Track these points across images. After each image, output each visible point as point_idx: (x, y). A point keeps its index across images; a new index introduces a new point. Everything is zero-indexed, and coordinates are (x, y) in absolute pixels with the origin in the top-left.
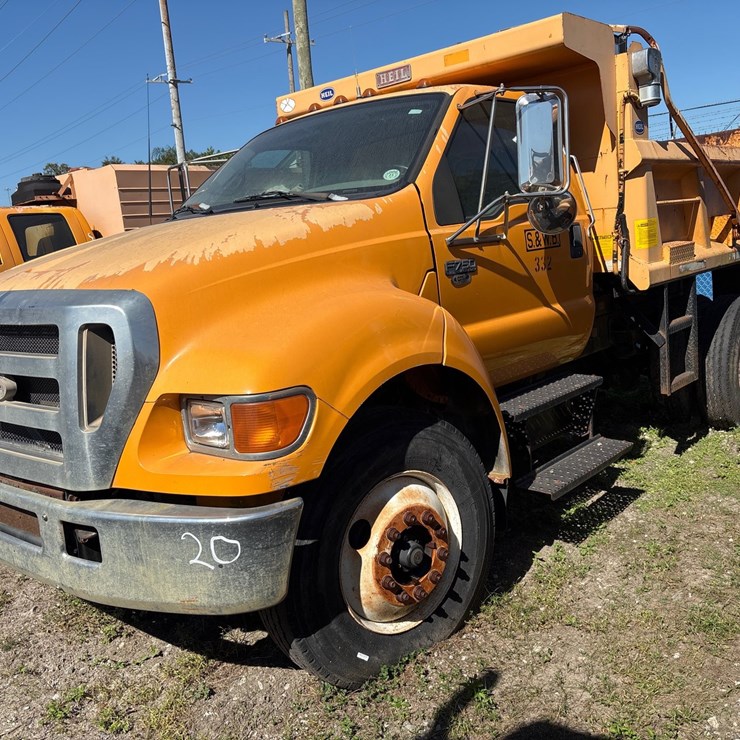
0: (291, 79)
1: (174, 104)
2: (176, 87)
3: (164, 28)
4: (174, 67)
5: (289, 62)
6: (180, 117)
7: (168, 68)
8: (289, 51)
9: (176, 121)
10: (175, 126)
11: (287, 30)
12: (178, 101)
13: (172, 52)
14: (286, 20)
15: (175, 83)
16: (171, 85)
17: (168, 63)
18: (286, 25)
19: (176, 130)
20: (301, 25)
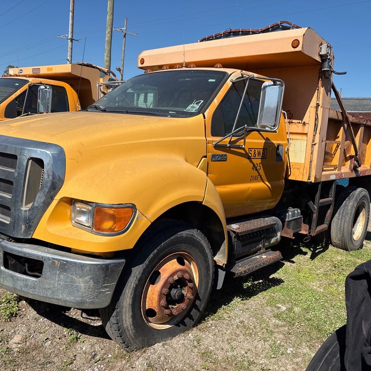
1: (69, 50)
2: (72, 42)
3: (70, 14)
4: (72, 32)
5: (124, 41)
6: (71, 56)
7: (70, 32)
8: (125, 36)
9: (69, 58)
10: (68, 60)
11: (125, 27)
12: (72, 49)
13: (73, 25)
14: (125, 22)
15: (72, 40)
16: (69, 41)
17: (70, 30)
18: (125, 24)
19: (68, 62)
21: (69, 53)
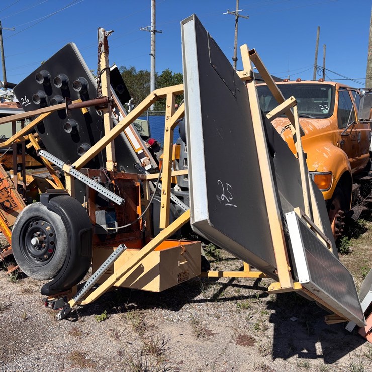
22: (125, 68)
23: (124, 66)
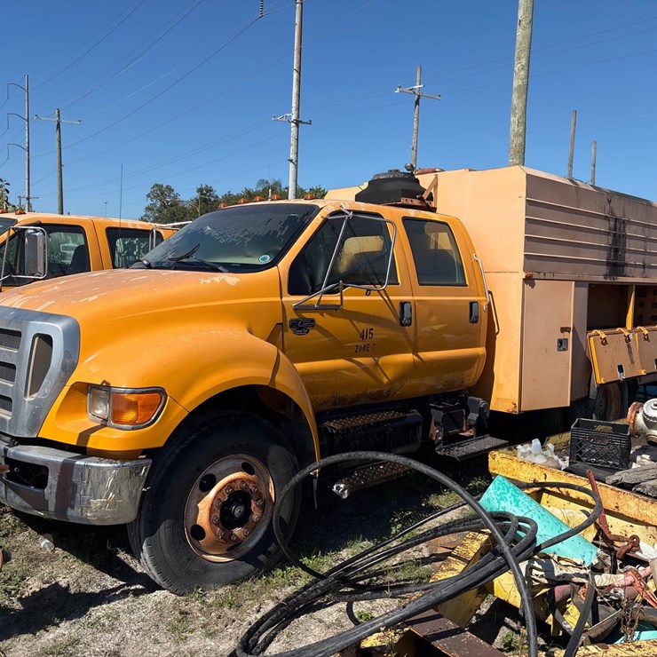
0: (415, 127)
1: (293, 142)
2: (297, 126)
3: (295, 75)
4: (298, 109)
5: (416, 112)
6: (297, 153)
7: (293, 109)
8: (417, 102)
9: (292, 157)
10: (291, 161)
11: (418, 83)
12: (297, 139)
14: (418, 74)
15: (297, 123)
16: (293, 124)
17: (294, 105)
18: (418, 78)
19: (291, 164)
20: (524, 61)
21: (292, 148)
22: (267, 182)
23: (266, 179)
